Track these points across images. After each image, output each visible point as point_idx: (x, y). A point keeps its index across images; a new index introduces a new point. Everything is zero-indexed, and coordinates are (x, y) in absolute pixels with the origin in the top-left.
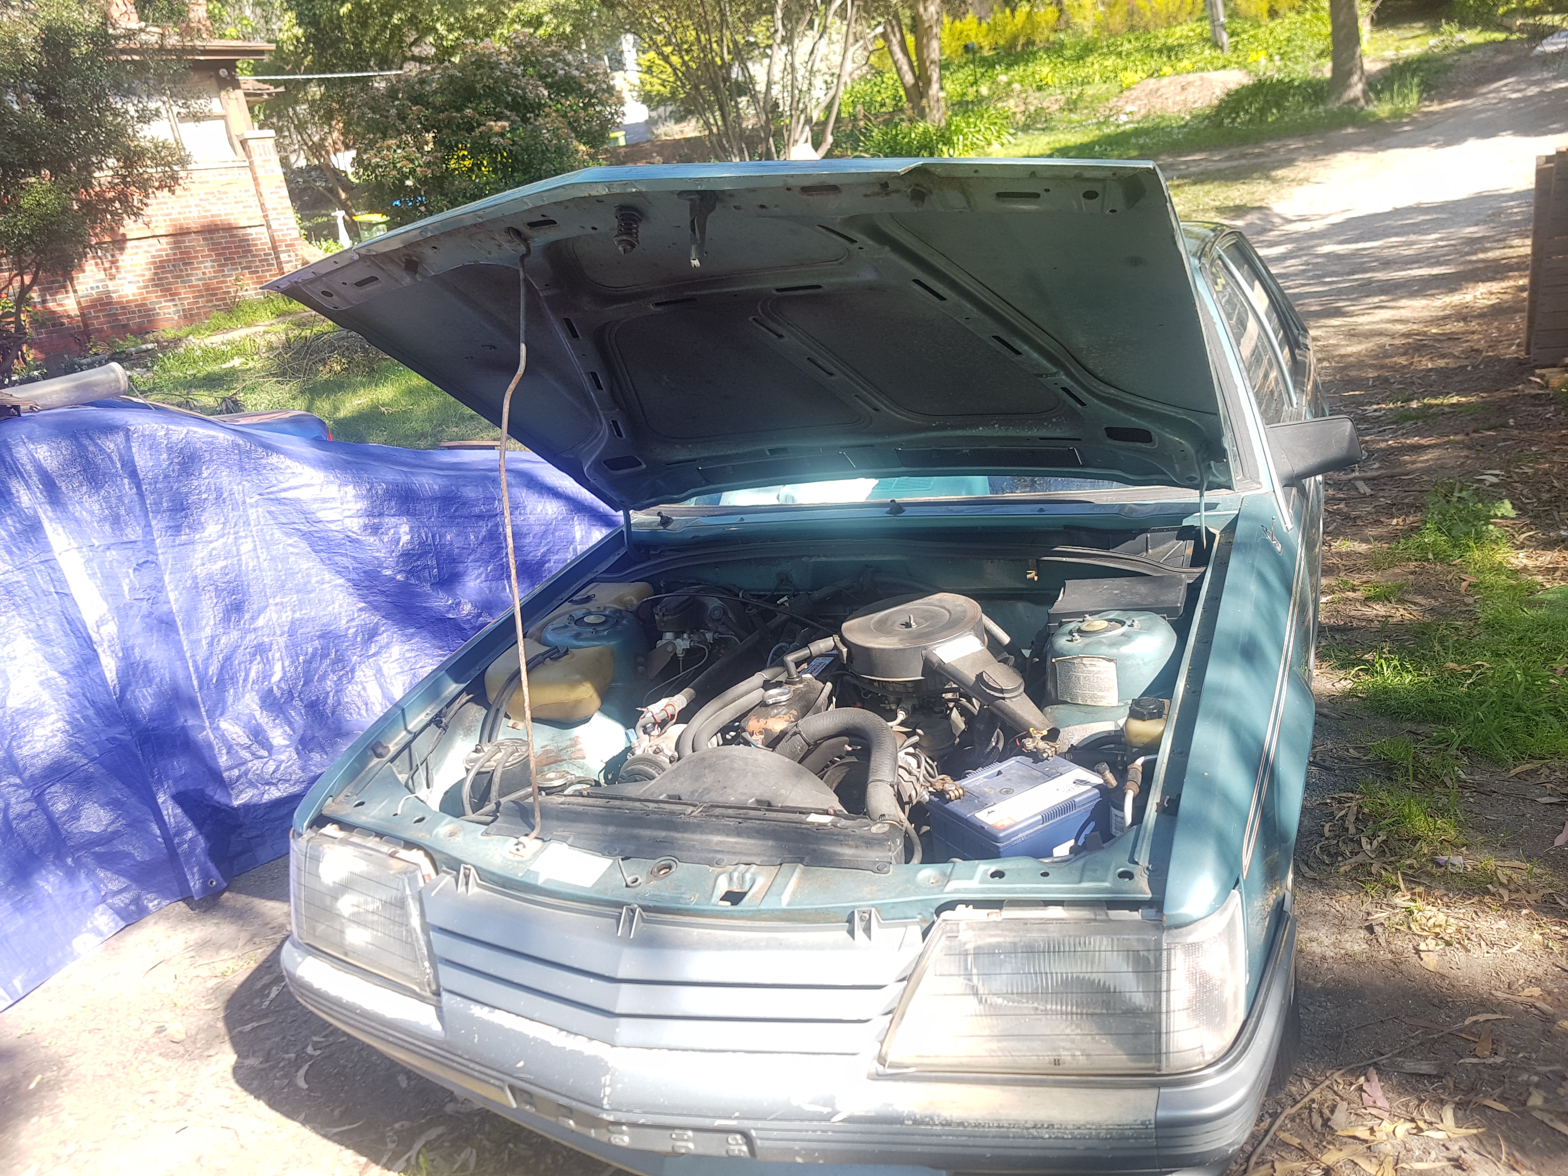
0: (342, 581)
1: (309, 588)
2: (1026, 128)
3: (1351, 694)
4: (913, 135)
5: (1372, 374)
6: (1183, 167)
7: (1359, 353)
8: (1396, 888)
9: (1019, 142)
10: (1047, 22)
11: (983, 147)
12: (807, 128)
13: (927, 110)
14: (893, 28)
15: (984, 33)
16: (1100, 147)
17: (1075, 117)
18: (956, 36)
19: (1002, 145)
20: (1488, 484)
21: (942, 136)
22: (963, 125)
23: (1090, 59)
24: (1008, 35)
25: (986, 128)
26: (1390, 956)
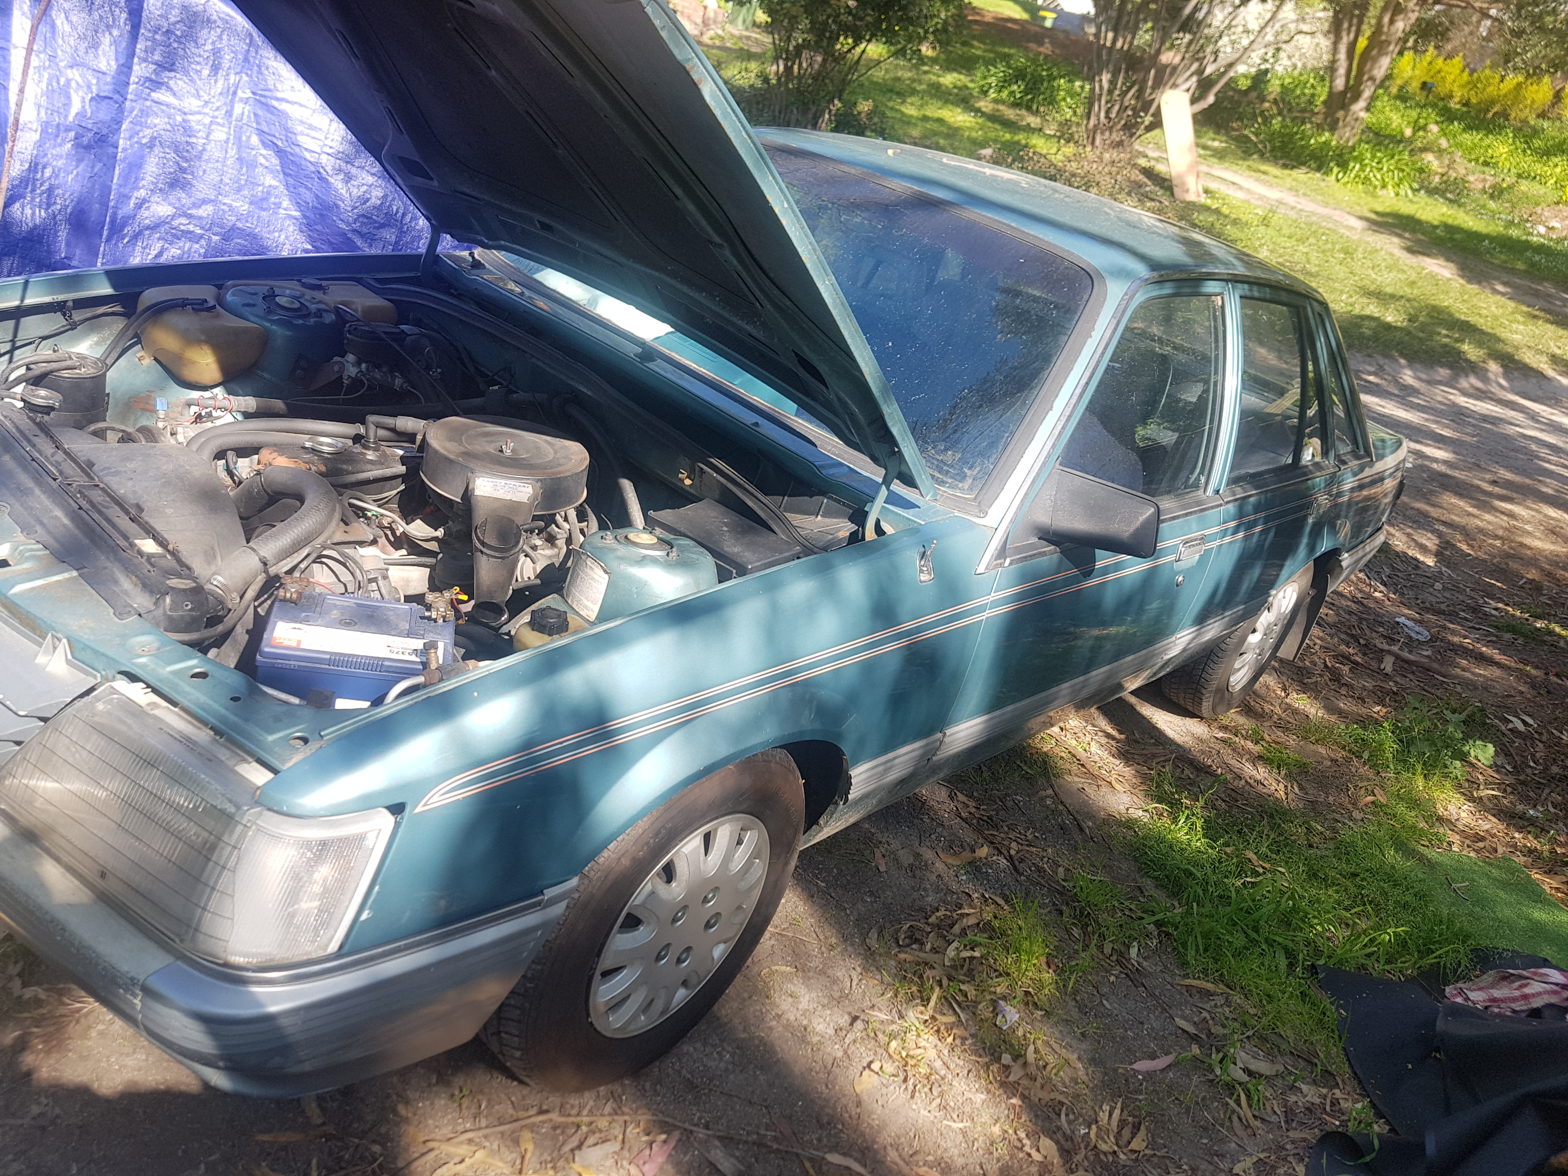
0: (297, 214)
1: (265, 205)
2: (1432, 192)
3: (1130, 824)
4: (1312, 141)
5: (1532, 574)
6: (1558, 303)
7: (1540, 551)
8: (925, 1001)
9: (1415, 199)
10: (1533, 102)
11: (1375, 187)
12: (1194, 79)
13: (1341, 124)
14: (1350, 26)
15: (1463, 82)
16: (1491, 243)
17: (1492, 205)
18: (1432, 73)
19: (1397, 194)
20: (1510, 726)
21: (1341, 155)
22: (1369, 155)
23: (1556, 160)
24: (1485, 96)
25: (1389, 170)
26: (840, 1054)
